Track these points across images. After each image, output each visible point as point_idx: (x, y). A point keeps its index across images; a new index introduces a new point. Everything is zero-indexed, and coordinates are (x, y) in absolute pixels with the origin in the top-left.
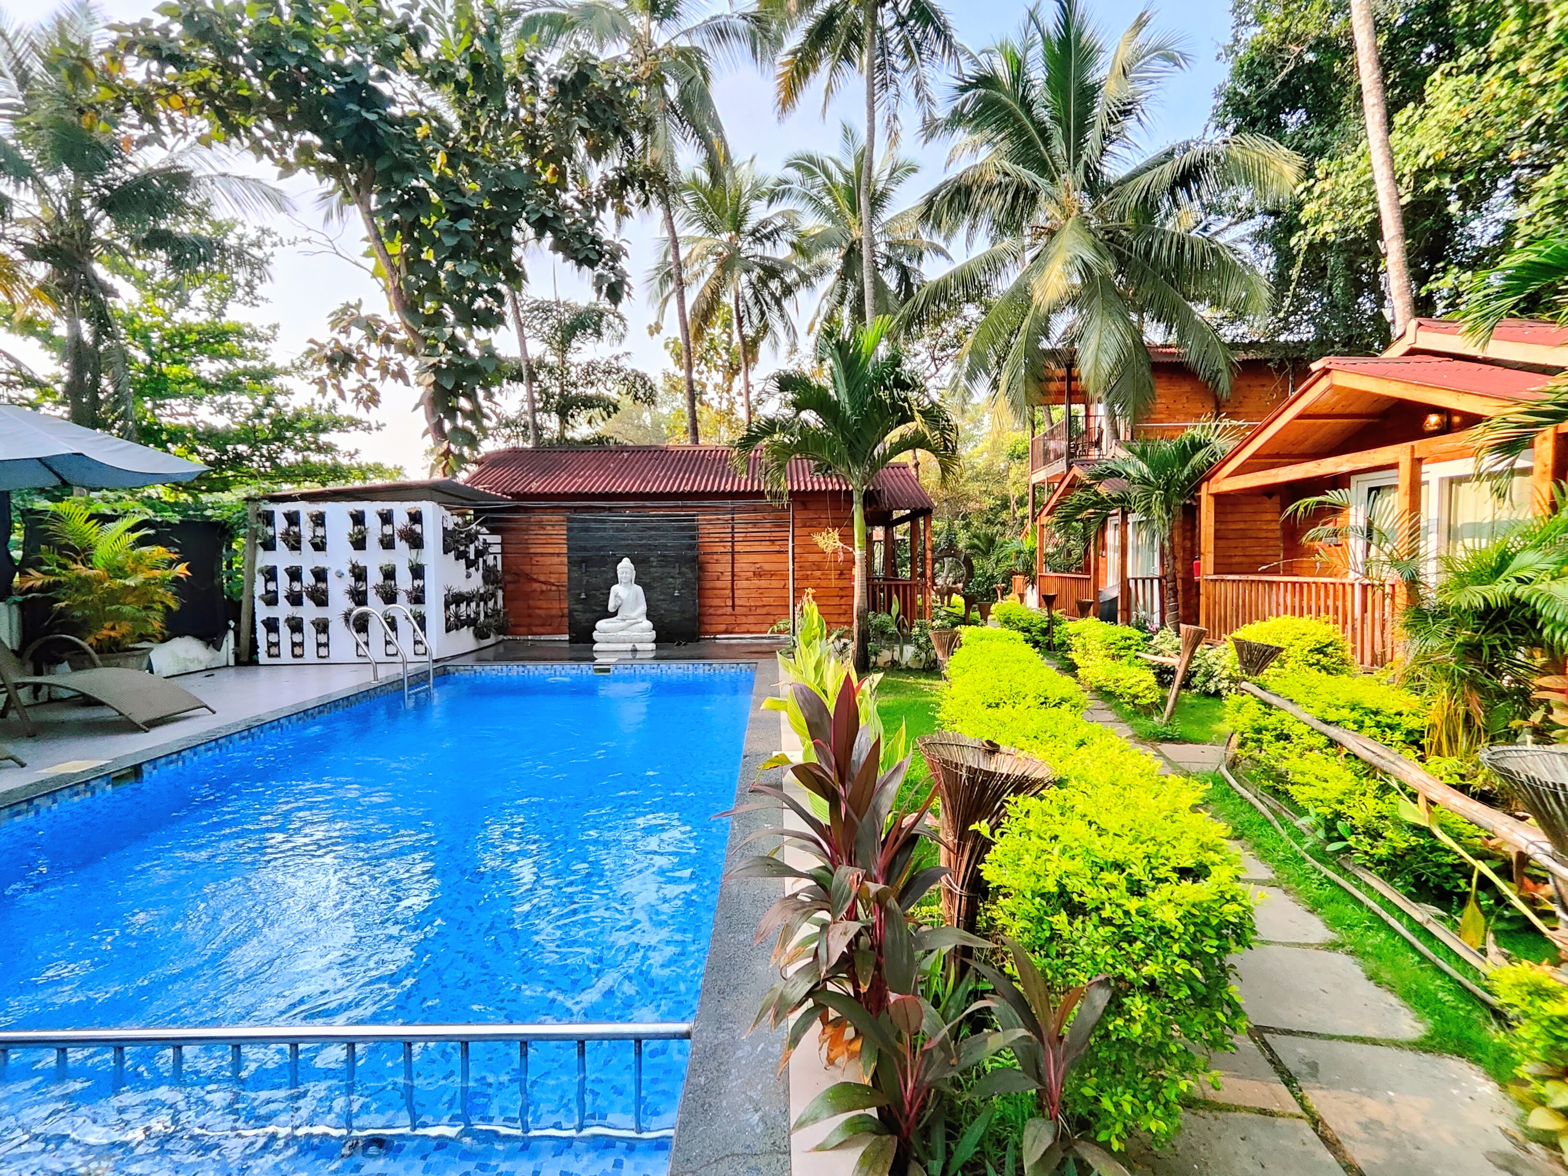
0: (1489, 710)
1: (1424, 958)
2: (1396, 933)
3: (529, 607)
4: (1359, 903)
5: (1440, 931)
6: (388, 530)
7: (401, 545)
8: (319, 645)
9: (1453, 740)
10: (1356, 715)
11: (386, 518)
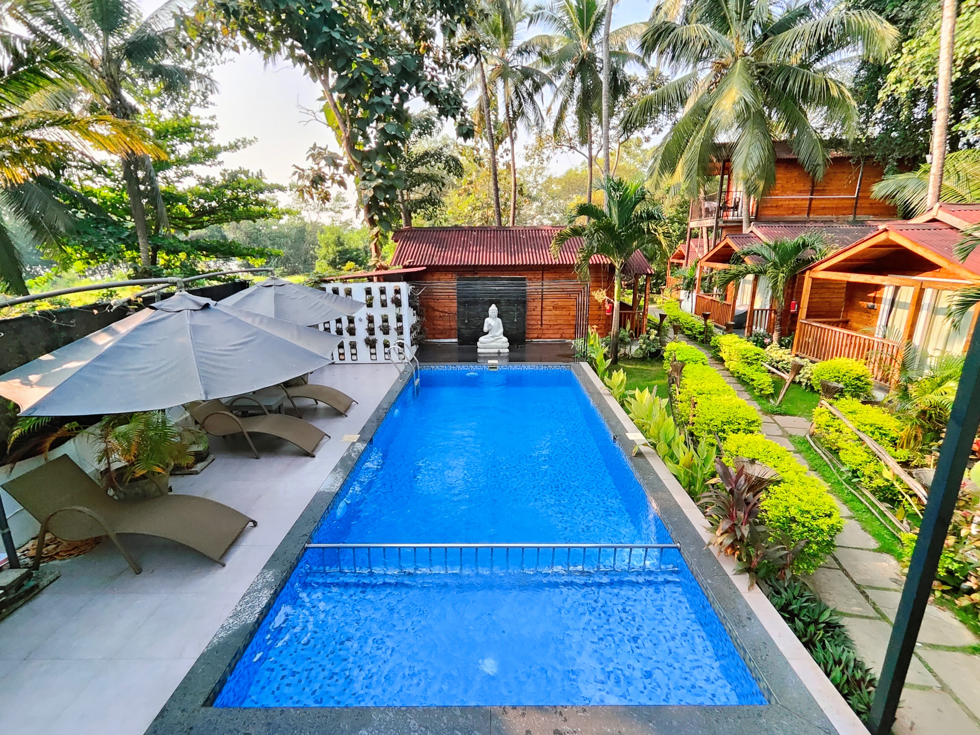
0: (924, 436)
1: (882, 523)
2: (873, 514)
3: (434, 324)
4: (862, 503)
5: (889, 514)
6: (383, 297)
7: (391, 306)
8: (352, 354)
9: (908, 443)
10: (872, 429)
11: (383, 291)
